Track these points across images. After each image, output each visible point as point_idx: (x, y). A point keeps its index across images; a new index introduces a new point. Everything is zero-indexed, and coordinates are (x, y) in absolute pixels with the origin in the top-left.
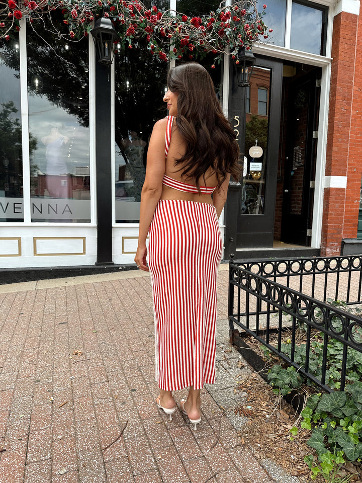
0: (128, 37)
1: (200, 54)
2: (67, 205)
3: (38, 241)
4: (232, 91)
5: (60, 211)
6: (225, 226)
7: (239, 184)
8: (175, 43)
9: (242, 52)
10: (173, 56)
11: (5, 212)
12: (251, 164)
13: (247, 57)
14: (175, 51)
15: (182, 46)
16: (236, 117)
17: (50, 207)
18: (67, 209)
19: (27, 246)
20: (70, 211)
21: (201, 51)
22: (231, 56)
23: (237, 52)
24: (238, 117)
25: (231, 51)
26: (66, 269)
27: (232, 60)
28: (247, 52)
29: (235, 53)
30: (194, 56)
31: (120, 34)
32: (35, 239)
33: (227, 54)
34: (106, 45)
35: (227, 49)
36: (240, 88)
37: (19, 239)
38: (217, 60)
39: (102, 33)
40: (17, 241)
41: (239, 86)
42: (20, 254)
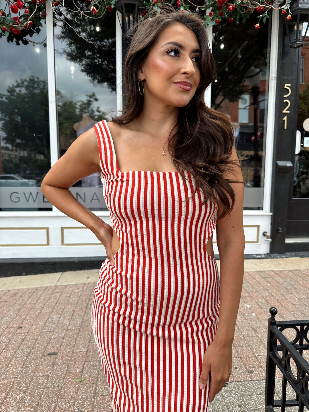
0: (156, 6)
1: (243, 16)
2: (95, 193)
3: (65, 230)
4: (283, 54)
5: (88, 199)
6: (271, 214)
7: (289, 164)
8: (211, 6)
9: (295, 5)
10: (209, 22)
11: (35, 201)
12: (306, 139)
13: (301, 9)
14: (210, 14)
15: (219, 8)
16: (286, 85)
17: (78, 196)
18: (95, 197)
19: (55, 236)
20: (98, 199)
21: (243, 11)
22: (280, 11)
23: (288, 5)
24: (290, 85)
25: (281, 5)
26: (91, 261)
27: (282, 15)
28: (301, 3)
29: (286, 7)
30: (235, 19)
31: (147, 4)
32: (62, 229)
33: (276, 9)
34: (131, 17)
35: (276, 3)
36: (292, 50)
37: (47, 229)
38: (263, 18)
39: (126, 5)
40: (45, 231)
41: (291, 47)
42: (48, 244)
